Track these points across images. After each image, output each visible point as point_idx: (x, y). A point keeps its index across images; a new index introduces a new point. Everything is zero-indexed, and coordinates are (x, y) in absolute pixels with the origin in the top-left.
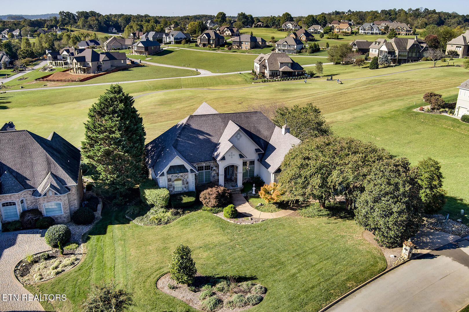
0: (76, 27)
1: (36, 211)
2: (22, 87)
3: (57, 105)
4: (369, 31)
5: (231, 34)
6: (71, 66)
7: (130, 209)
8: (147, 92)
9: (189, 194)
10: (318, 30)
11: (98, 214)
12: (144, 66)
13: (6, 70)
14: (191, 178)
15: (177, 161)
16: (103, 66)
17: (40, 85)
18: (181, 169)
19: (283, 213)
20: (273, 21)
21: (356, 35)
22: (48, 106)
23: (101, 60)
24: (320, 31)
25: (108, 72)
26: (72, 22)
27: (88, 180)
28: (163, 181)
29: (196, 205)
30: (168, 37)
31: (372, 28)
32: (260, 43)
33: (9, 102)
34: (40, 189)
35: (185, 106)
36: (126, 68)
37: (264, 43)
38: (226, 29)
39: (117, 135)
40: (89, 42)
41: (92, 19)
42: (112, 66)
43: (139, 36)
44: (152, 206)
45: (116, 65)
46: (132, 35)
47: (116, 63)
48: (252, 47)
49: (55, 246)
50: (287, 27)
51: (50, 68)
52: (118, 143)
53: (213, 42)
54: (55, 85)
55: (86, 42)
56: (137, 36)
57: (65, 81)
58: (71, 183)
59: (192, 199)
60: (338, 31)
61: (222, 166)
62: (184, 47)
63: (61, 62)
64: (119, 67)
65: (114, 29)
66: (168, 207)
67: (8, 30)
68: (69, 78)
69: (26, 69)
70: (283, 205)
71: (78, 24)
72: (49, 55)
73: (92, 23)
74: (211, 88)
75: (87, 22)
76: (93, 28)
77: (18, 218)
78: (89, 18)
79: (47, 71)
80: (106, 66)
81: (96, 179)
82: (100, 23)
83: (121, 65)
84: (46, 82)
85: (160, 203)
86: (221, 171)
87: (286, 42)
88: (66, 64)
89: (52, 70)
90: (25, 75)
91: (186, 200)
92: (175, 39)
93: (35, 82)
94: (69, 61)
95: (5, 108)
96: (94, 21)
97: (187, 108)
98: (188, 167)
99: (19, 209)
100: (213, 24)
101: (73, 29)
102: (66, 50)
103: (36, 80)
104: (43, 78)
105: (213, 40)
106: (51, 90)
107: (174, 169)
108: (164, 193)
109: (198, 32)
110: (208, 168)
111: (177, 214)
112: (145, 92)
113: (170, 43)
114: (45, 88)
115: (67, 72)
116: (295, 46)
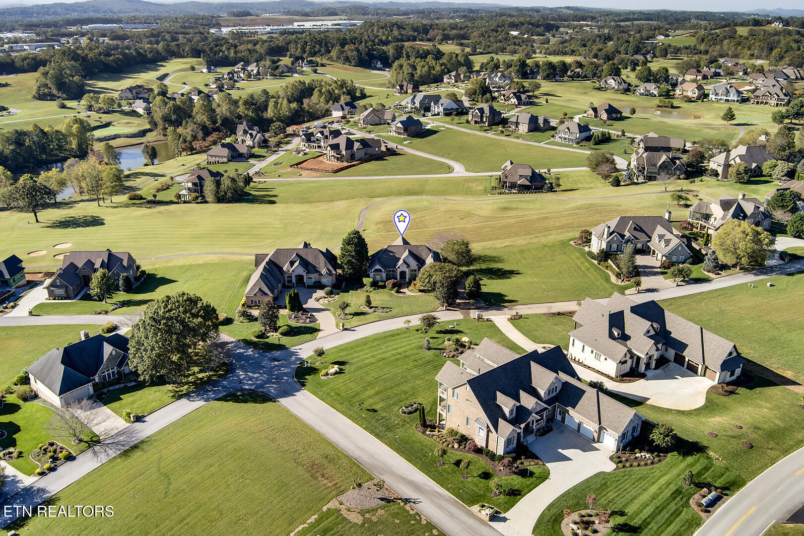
0: (328, 59)
1: (319, 282)
2: (279, 176)
3: (314, 203)
4: (722, 97)
5: (517, 103)
6: (325, 152)
7: (356, 286)
8: (392, 197)
9: (382, 282)
10: (651, 92)
11: (343, 286)
12: (399, 154)
13: (260, 150)
14: (384, 275)
15: (378, 267)
16: (357, 155)
17: (295, 174)
18: (380, 271)
19: (420, 294)
20: (594, 71)
21: (703, 101)
22: (307, 204)
23: (355, 149)
24: (654, 92)
25: (363, 161)
26: (323, 50)
27: (339, 271)
28: (372, 275)
29: (384, 287)
30: (436, 107)
31: (729, 92)
32: (542, 125)
33: (276, 196)
34: (322, 273)
35: (417, 216)
36: (380, 157)
37: (546, 124)
38: (512, 95)
39: (354, 254)
40: (344, 106)
41: (350, 48)
42: (365, 154)
43: (407, 90)
44: (366, 285)
45: (370, 153)
46: (398, 87)
47: (370, 150)
48: (530, 130)
49: (327, 295)
50: (607, 84)
51: (303, 151)
52: (353, 256)
53: (486, 119)
54: (309, 175)
55: (341, 105)
56: (405, 90)
57: (318, 170)
58: (334, 272)
59: (383, 284)
60: (681, 93)
61: (399, 271)
62: (452, 124)
63: (314, 145)
64: (374, 155)
65: (379, 63)
66: (371, 286)
67: (242, 63)
68: (322, 166)
69: (280, 149)
70: (421, 291)
71: (332, 54)
72: (303, 137)
73: (349, 53)
74: (448, 197)
75: (343, 52)
76: (350, 62)
77: (312, 284)
78: (347, 47)
79: (300, 155)
80: (360, 154)
81: (343, 271)
82: (361, 54)
83: (376, 153)
84: (300, 170)
85: (368, 284)
86: (398, 273)
87: (568, 128)
88: (319, 147)
89: (305, 154)
90: (279, 158)
91: (380, 284)
92: (444, 110)
93: (290, 169)
94: (322, 144)
95: (273, 202)
96: (352, 51)
97: (419, 219)
98: (383, 270)
99: (313, 280)
100: (504, 79)
101: (324, 61)
102: (320, 132)
103: (291, 166)
104: (297, 164)
105: (486, 117)
106: (306, 182)
107: (376, 270)
108: (371, 280)
109: (479, 95)
110: (393, 271)
111: (375, 289)
112: (389, 198)
113: (438, 114)
114: (300, 179)
115: (321, 158)
116: (578, 135)
